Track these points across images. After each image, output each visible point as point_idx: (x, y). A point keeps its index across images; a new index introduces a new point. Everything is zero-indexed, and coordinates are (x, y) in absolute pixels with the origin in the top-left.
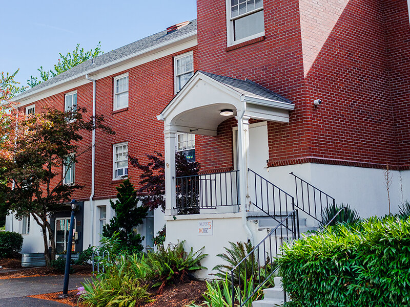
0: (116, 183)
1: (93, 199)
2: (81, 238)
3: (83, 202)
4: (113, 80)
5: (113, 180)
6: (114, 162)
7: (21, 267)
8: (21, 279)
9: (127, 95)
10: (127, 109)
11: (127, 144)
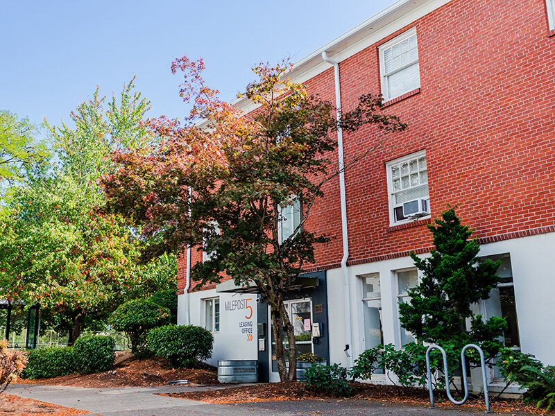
0: (402, 230)
1: (348, 265)
2: (326, 333)
3: (326, 271)
4: (378, 52)
5: (390, 226)
6: (389, 195)
7: (217, 383)
8: (259, 404)
9: (417, 67)
10: (418, 93)
11: (423, 154)
